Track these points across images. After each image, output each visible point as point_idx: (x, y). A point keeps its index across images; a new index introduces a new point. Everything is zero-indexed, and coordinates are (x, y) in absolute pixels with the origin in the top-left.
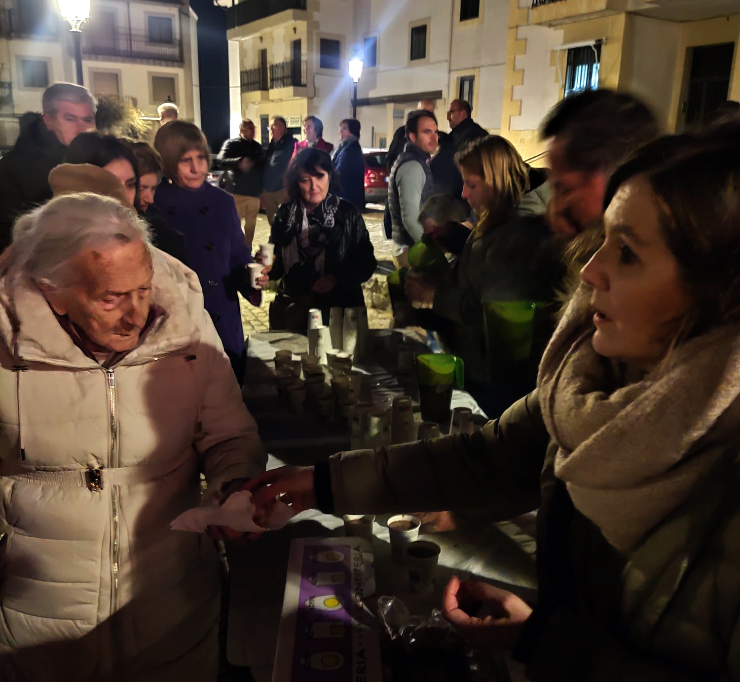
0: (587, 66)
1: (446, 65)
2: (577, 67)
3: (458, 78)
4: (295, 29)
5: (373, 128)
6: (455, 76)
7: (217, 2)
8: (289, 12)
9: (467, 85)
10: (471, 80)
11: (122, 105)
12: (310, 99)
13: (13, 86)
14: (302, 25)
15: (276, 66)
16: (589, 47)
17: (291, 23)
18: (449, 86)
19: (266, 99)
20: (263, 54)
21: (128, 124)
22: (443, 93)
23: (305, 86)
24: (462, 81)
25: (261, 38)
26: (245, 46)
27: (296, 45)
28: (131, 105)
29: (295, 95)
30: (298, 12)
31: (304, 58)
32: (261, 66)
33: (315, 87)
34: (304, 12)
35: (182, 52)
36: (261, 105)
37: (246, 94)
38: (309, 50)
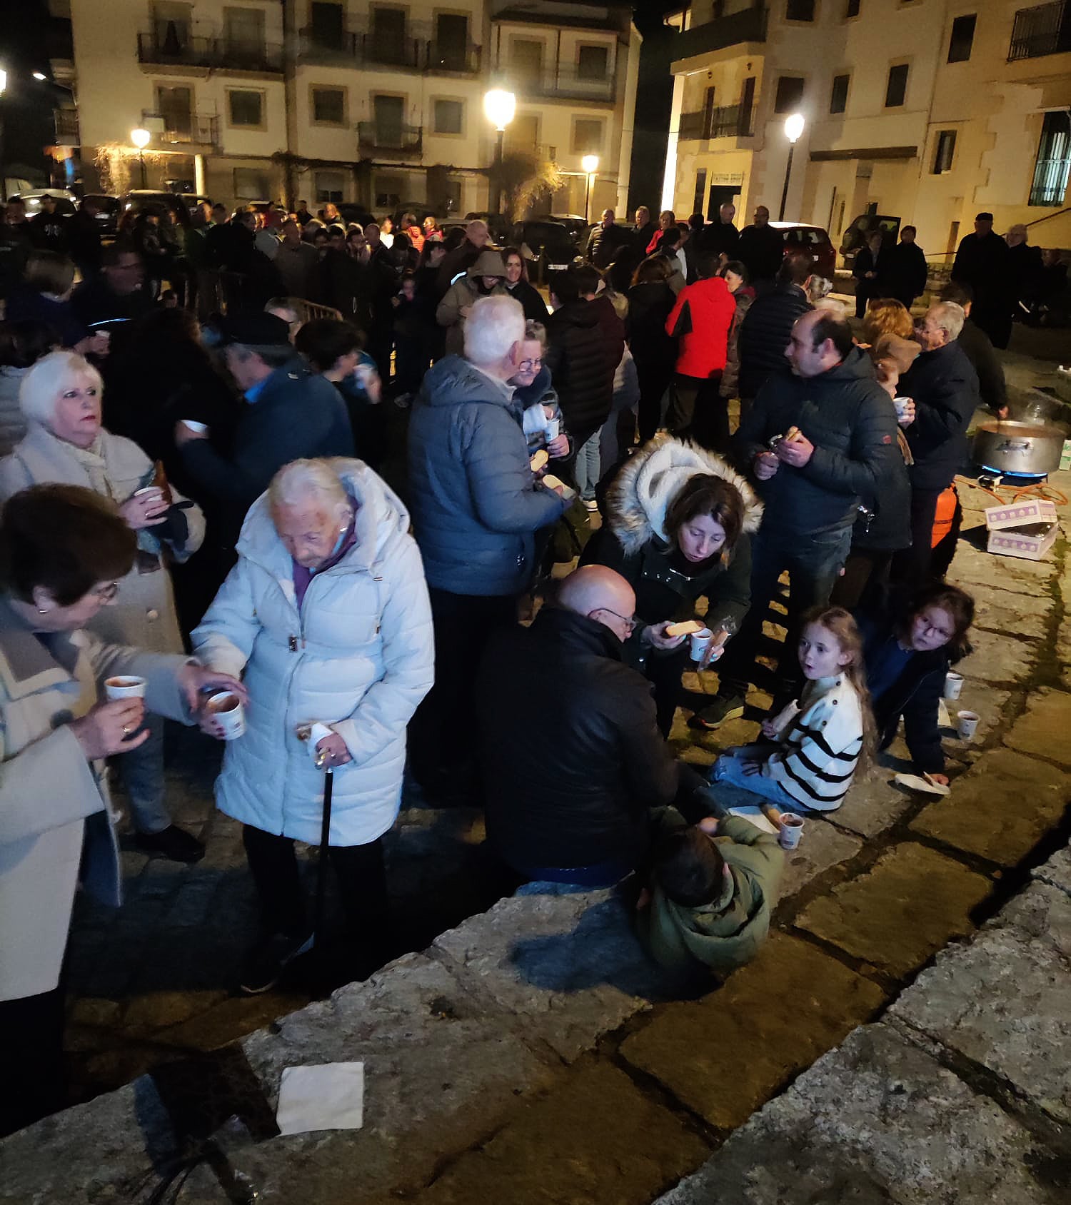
1: (926, 114)
3: (937, 132)
4: (749, 65)
5: (835, 188)
6: (935, 129)
7: (667, 22)
8: (744, 45)
9: (948, 140)
10: (953, 135)
11: (537, 157)
12: (756, 151)
13: (423, 132)
14: (758, 61)
15: (724, 109)
16: (1064, 112)
17: (746, 59)
18: (925, 142)
19: (704, 150)
20: (711, 92)
21: (541, 180)
22: (918, 150)
23: (752, 135)
24: (943, 135)
25: (710, 73)
26: (692, 82)
27: (750, 84)
28: (548, 158)
29: (739, 147)
30: (755, 45)
31: (755, 101)
32: (705, 108)
33: (764, 137)
34: (763, 45)
35: (614, 89)
36: (700, 156)
37: (684, 142)
38: (763, 90)
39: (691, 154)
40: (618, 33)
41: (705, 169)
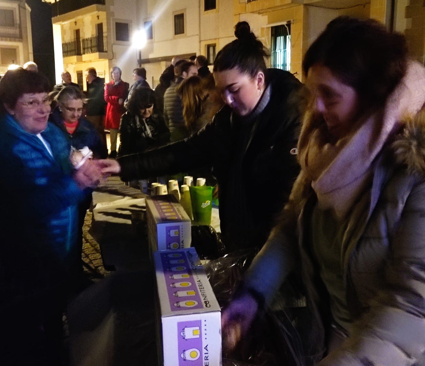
0: (283, 37)
1: (197, 37)
2: (278, 38)
3: (205, 45)
4: (98, 17)
5: (153, 77)
6: (204, 44)
7: (44, 0)
8: (94, 6)
9: (211, 49)
10: (214, 46)
12: (110, 60)
14: (103, 15)
15: (87, 40)
16: (283, 26)
17: (96, 13)
18: (200, 50)
19: (80, 60)
20: (77, 32)
23: (106, 52)
24: (209, 47)
25: (76, 23)
26: (65, 27)
27: (100, 27)
29: (100, 58)
30: (100, 6)
31: (105, 35)
32: (76, 40)
33: (113, 53)
34: (104, 6)
35: (21, 32)
36: (77, 65)
37: (66, 58)
38: (108, 29)
39: (72, 64)
40: (19, 2)
41: (82, 71)
